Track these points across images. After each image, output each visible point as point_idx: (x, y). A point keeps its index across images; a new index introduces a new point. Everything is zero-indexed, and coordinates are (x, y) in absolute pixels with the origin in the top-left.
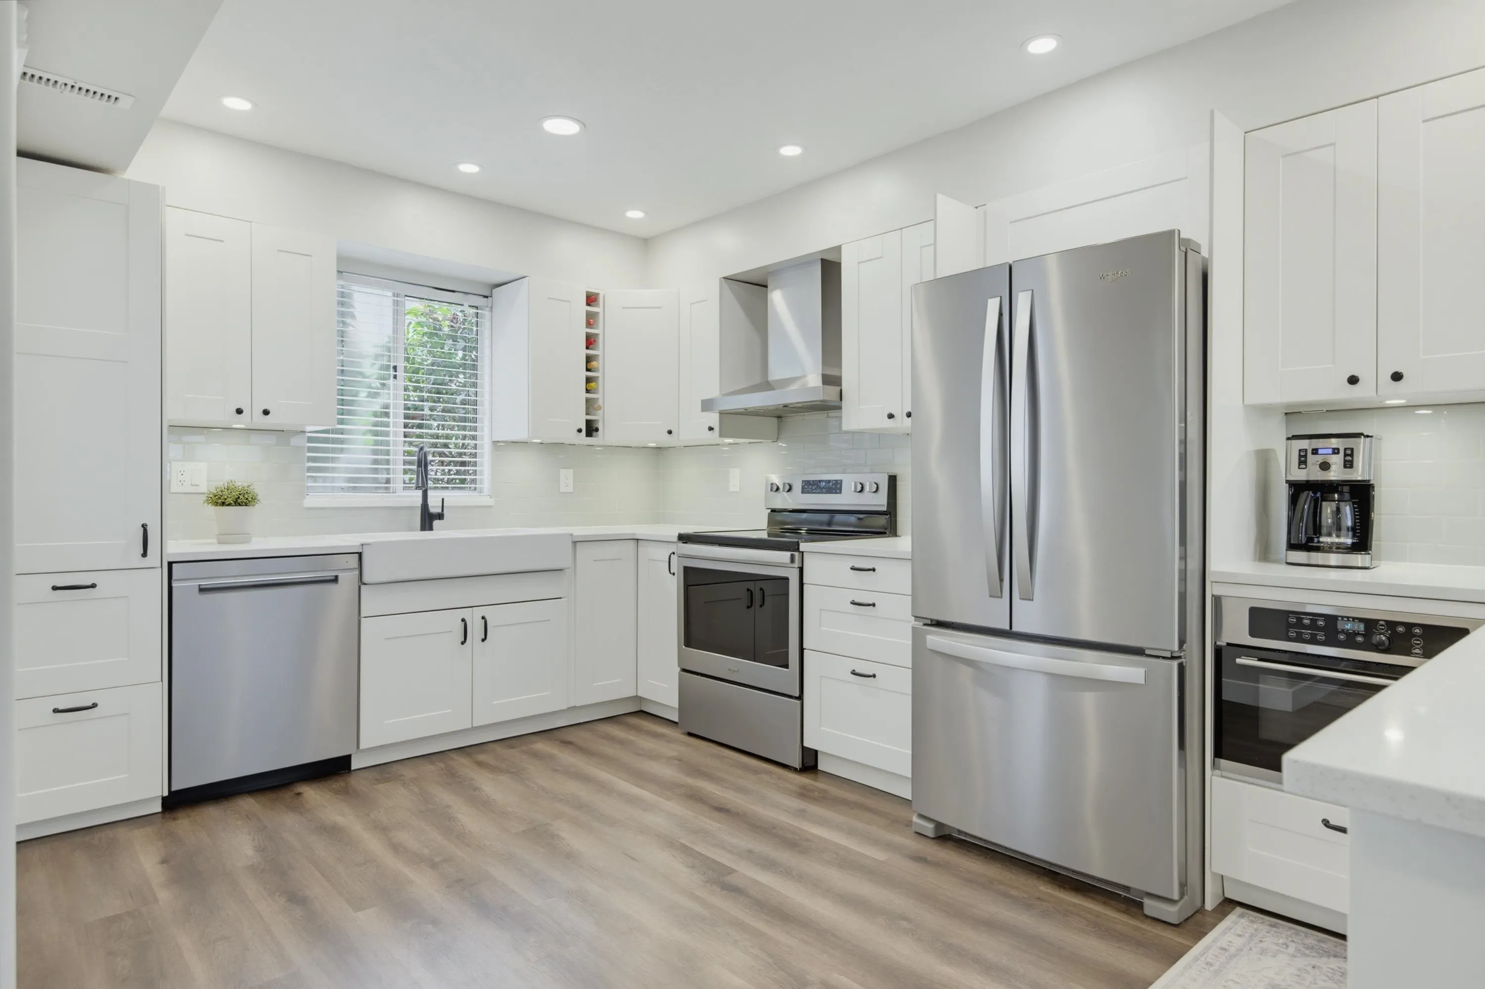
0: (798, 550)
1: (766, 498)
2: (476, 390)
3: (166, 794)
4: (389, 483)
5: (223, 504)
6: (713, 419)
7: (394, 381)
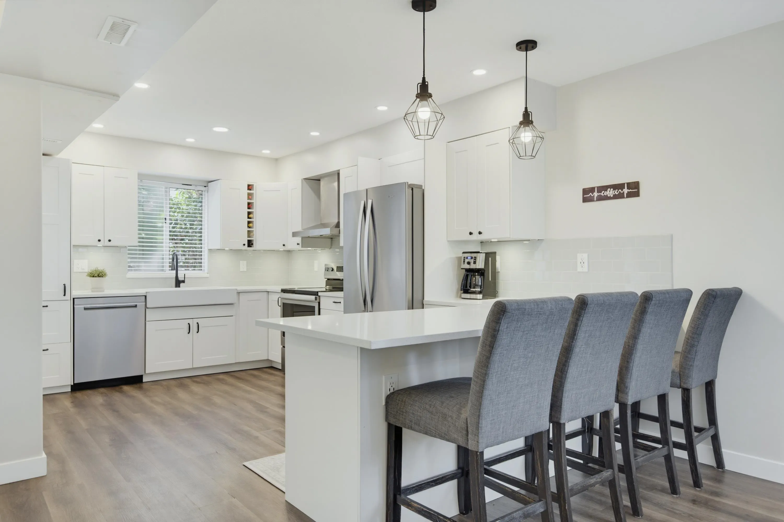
0: (318, 295)
1: (325, 275)
2: (202, 227)
3: (72, 384)
4: (163, 268)
5: (93, 276)
6: (299, 240)
7: (165, 224)
